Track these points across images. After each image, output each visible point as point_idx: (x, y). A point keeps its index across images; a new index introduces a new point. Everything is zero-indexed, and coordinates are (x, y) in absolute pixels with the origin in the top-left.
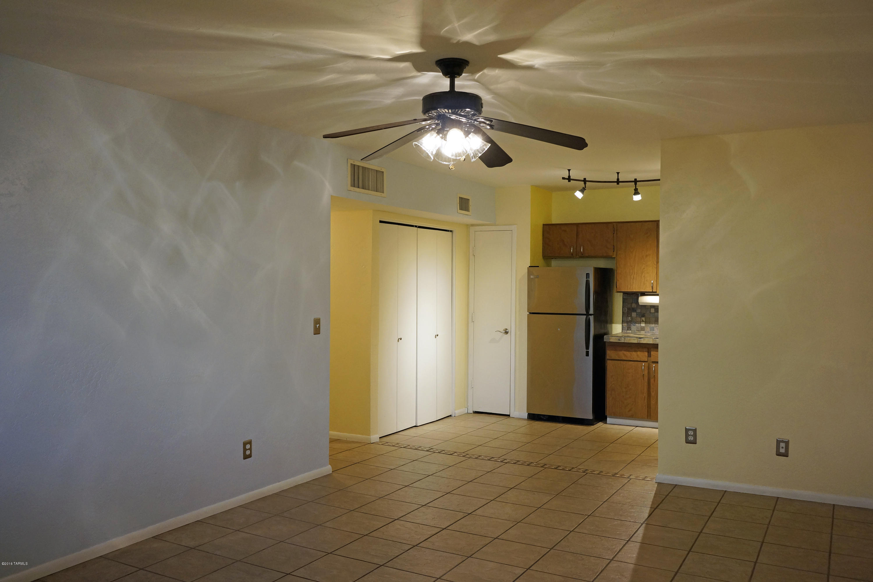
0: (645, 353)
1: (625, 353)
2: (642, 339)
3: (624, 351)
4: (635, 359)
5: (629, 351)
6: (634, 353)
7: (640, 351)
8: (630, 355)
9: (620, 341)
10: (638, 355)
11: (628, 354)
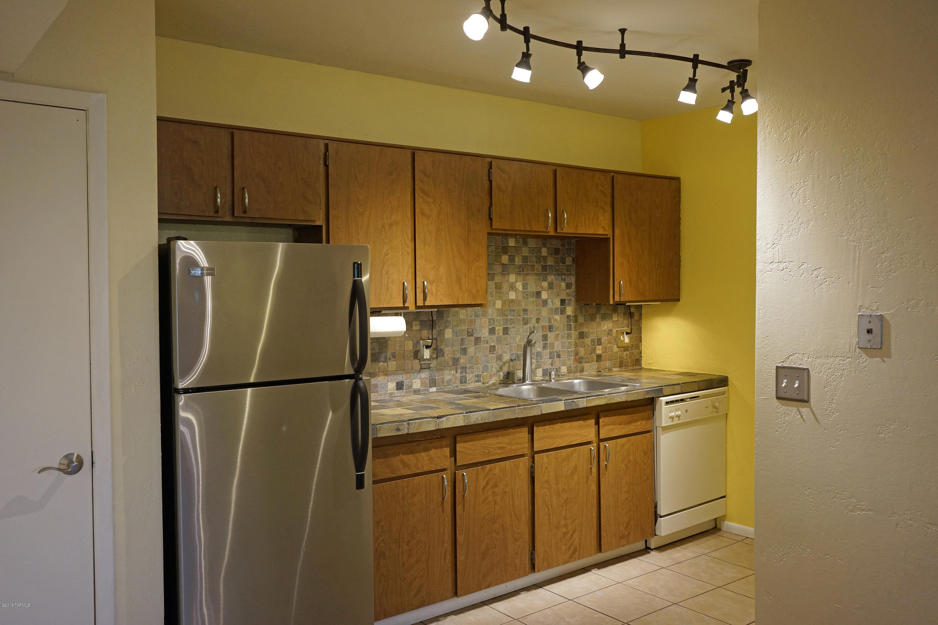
0: (445, 449)
1: (405, 458)
2: (444, 419)
3: (403, 454)
4: (426, 469)
5: (412, 453)
6: (423, 454)
7: (436, 448)
8: (415, 461)
9: (400, 433)
10: (430, 459)
11: (410, 459)
